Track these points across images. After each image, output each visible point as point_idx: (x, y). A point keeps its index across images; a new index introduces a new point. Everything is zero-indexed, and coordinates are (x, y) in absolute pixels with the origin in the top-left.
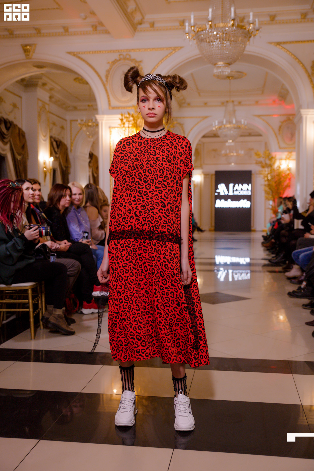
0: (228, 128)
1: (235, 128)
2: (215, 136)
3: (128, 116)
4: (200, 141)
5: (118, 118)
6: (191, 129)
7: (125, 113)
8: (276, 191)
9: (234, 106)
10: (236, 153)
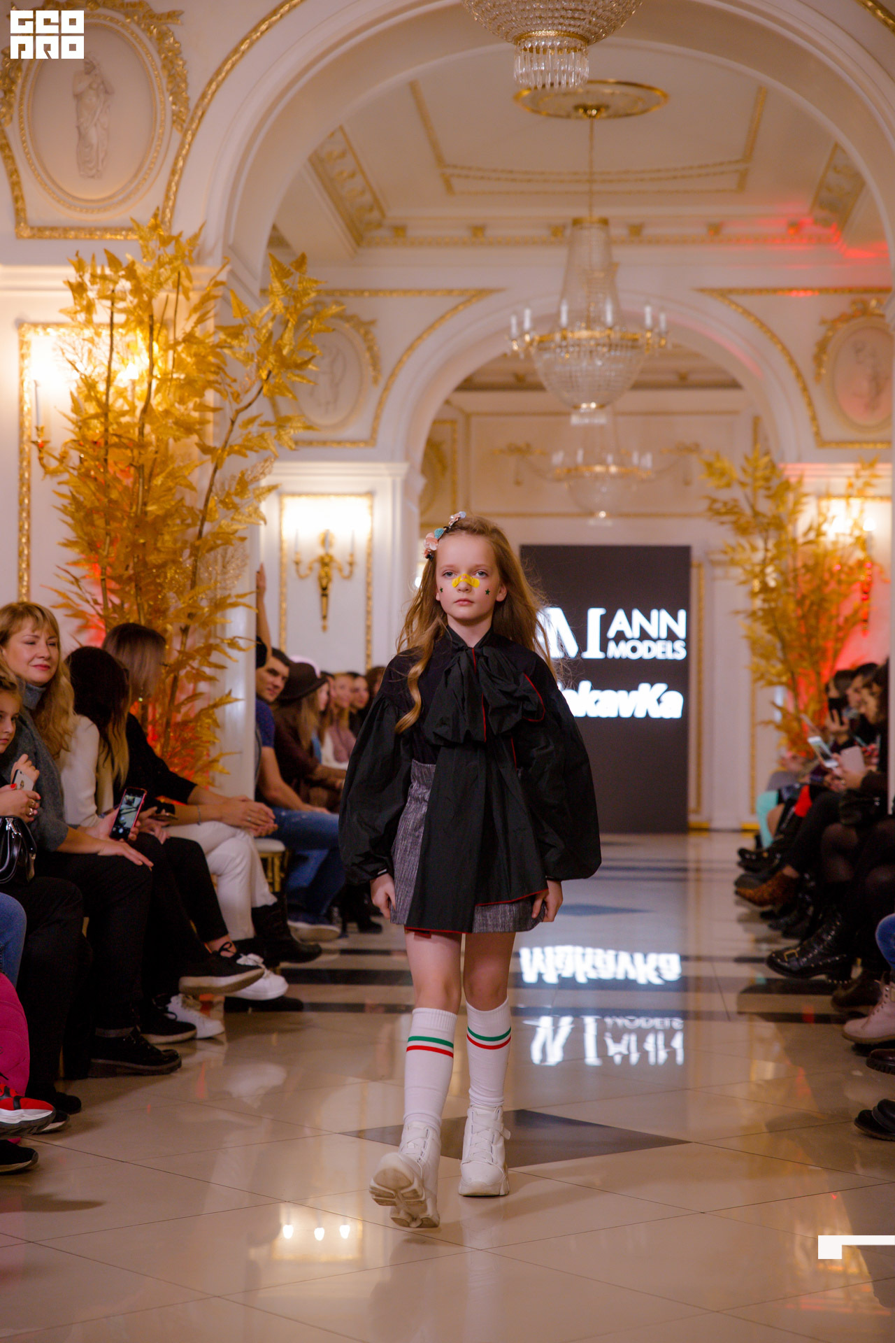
0: (578, 343)
1: (611, 346)
2: (522, 383)
3: (108, 271)
4: (447, 402)
5: (58, 283)
6: (411, 348)
7: (93, 258)
8: (805, 641)
9: (609, 243)
10: (615, 463)
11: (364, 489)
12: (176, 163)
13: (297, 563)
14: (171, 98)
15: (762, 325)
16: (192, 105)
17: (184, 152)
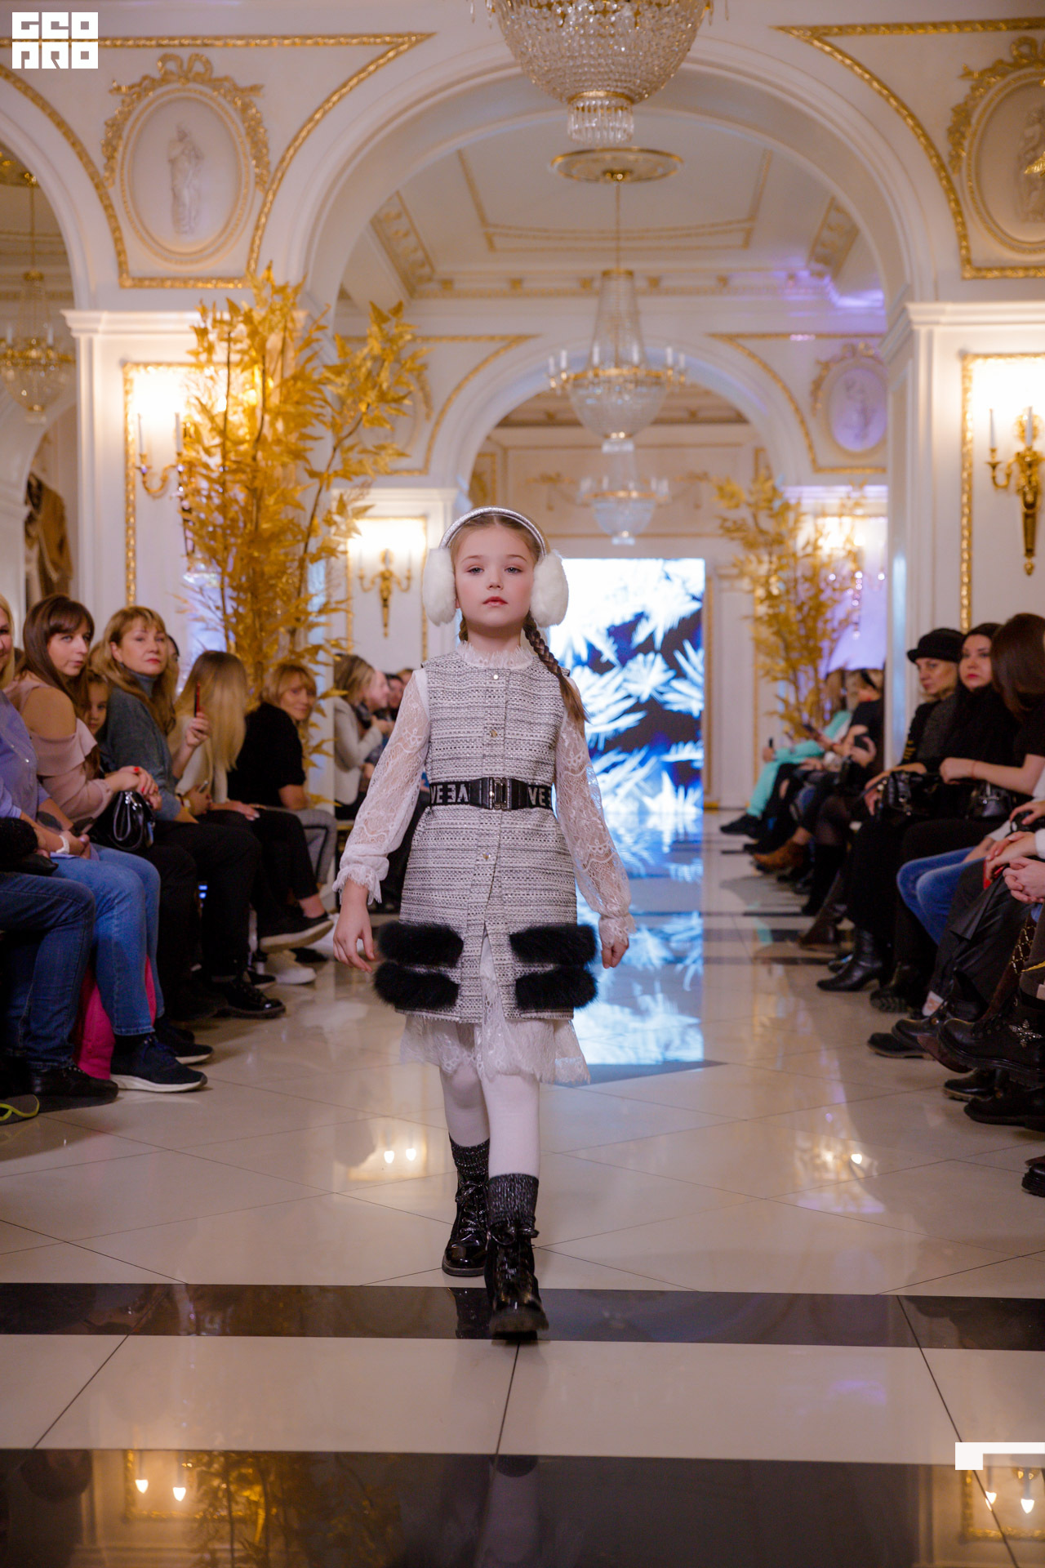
0: (609, 381)
1: (638, 383)
4: (489, 437)
5: (186, 327)
6: (459, 387)
7: (214, 305)
8: (804, 641)
9: (635, 294)
10: (636, 489)
11: (419, 512)
12: (259, 220)
13: (361, 578)
14: (254, 162)
15: (765, 366)
16: (273, 168)
17: (266, 210)
